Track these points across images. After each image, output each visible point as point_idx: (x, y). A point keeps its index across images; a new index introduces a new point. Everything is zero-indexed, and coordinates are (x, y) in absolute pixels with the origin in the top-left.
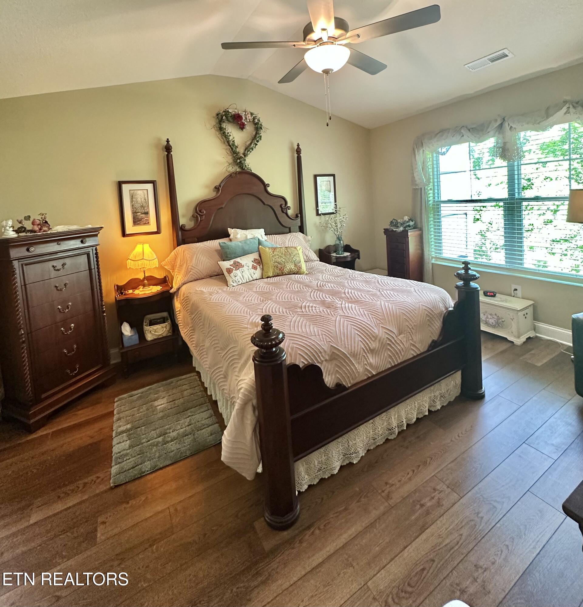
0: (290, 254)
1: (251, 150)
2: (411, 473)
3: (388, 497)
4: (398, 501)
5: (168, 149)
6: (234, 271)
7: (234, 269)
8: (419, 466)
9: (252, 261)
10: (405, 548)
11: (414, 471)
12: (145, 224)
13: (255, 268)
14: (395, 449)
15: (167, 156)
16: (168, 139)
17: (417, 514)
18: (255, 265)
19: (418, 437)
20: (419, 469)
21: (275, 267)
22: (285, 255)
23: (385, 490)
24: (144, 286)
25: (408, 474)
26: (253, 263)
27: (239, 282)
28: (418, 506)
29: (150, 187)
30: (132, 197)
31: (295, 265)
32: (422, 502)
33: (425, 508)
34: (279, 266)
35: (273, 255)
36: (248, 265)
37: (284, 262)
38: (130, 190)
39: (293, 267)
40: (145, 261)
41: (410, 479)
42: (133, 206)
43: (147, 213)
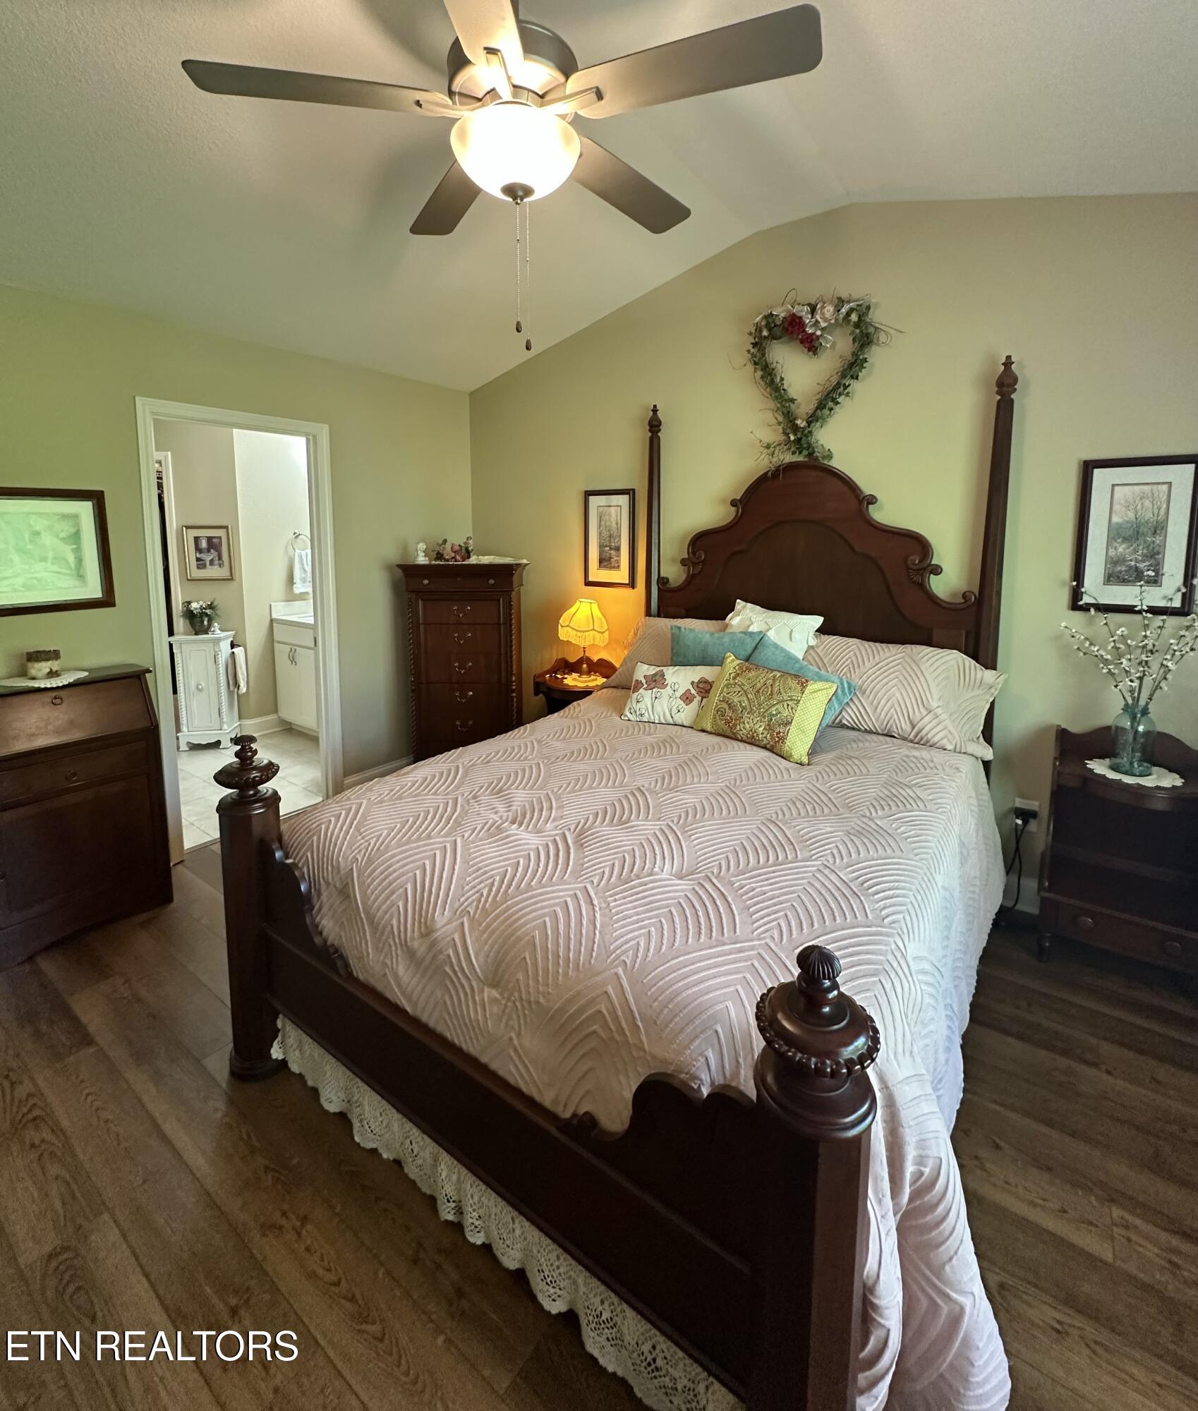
0: (772, 694)
1: (831, 404)
2: (331, 1277)
3: (269, 1228)
4: (255, 1252)
5: (654, 426)
6: (642, 691)
7: (645, 686)
8: (352, 1299)
9: (692, 683)
10: (147, 1276)
11: (337, 1284)
12: (614, 567)
13: (687, 698)
14: (408, 1229)
15: (651, 440)
16: (655, 406)
17: (215, 1300)
18: (693, 692)
19: (460, 1294)
20: (343, 1301)
21: (718, 711)
22: (758, 692)
23: (287, 1217)
24: (581, 673)
25: (329, 1270)
26: (691, 687)
27: (641, 715)
28: (233, 1301)
29: (623, 500)
30: (600, 518)
31: (769, 728)
32: (242, 1312)
33: (226, 1317)
34: (729, 713)
35: (732, 681)
36: (676, 686)
37: (744, 708)
38: (598, 506)
39: (761, 729)
40: (570, 630)
41: (312, 1276)
42: (600, 533)
43: (618, 549)
